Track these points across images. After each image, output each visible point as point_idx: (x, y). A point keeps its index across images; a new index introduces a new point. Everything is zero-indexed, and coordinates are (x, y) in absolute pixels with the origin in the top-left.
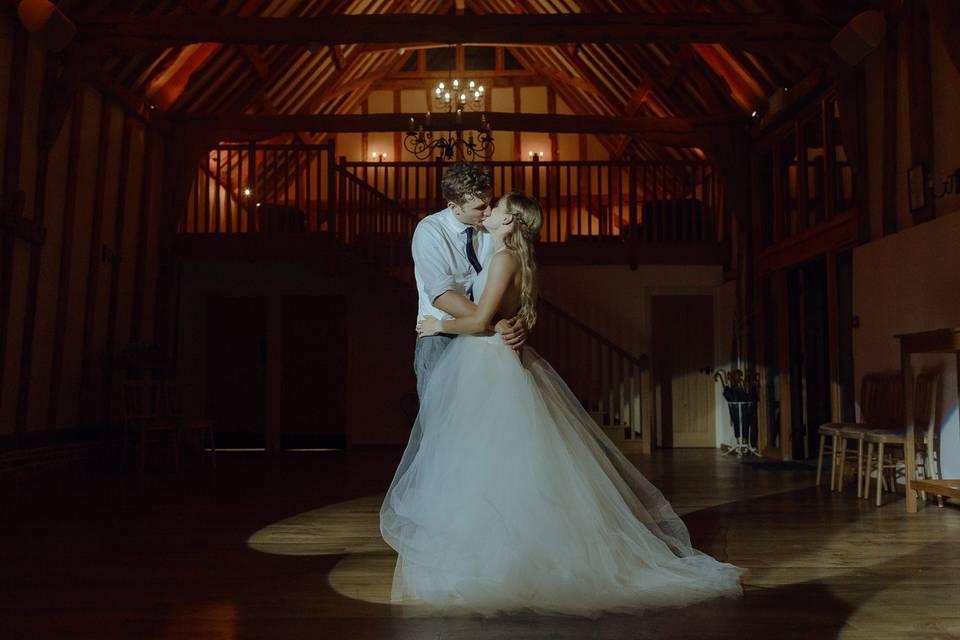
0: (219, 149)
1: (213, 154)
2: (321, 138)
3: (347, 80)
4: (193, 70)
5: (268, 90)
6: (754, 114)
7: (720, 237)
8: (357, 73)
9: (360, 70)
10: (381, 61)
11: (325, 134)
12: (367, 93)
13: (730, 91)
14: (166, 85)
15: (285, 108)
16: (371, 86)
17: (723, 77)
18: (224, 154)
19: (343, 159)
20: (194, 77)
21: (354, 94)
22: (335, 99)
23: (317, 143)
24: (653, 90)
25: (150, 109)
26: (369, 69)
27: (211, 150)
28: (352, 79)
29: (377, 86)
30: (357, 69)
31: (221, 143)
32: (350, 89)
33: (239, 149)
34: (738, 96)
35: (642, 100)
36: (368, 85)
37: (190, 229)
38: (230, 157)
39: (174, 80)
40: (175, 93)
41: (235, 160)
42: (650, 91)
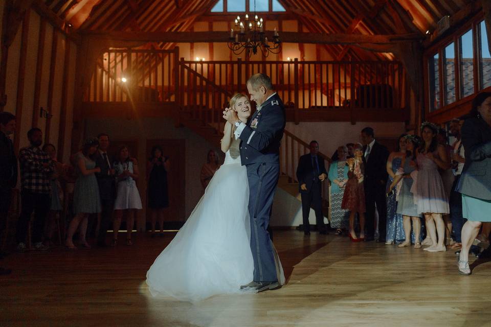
0: (109, 52)
1: (106, 55)
2: (169, 46)
3: (182, 15)
4: (94, 5)
5: (137, 19)
6: (427, 32)
7: (403, 106)
8: (187, 12)
9: (189, 9)
10: (202, 4)
11: (171, 44)
12: (193, 23)
13: (413, 19)
14: (78, 13)
15: (149, 28)
16: (195, 19)
17: (408, 11)
18: (112, 55)
19: (183, 59)
20: (95, 9)
21: (186, 23)
22: (175, 26)
23: (167, 49)
24: (364, 20)
25: (69, 26)
26: (195, 9)
27: (104, 52)
28: (185, 14)
29: (198, 20)
30: (188, 9)
31: (111, 49)
32: (183, 21)
33: (121, 52)
34: (417, 22)
35: (356, 27)
36: (194, 19)
37: (92, 100)
38: (116, 57)
39: (83, 9)
40: (83, 18)
41: (119, 59)
42: (361, 21)
